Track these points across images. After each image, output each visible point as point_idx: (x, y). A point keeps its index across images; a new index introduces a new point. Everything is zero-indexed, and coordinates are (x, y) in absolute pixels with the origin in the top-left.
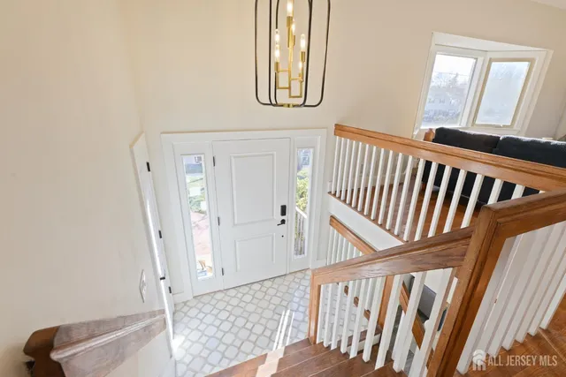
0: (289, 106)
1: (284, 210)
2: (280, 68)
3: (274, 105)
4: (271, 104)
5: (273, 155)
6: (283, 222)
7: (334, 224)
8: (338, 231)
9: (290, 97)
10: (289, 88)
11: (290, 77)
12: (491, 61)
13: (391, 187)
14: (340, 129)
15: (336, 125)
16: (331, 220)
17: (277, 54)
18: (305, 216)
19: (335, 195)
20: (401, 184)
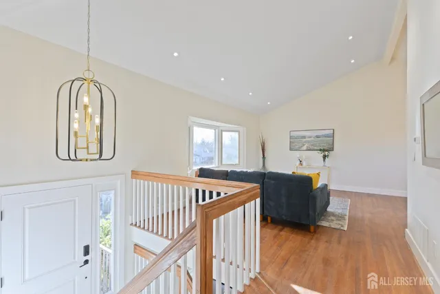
0: (87, 160)
1: (87, 251)
2: (79, 134)
3: (73, 160)
4: (70, 159)
5: (75, 201)
6: (86, 262)
7: (138, 251)
8: (142, 256)
9: (88, 153)
10: (88, 148)
11: (87, 141)
12: (222, 131)
13: (179, 210)
14: (135, 174)
15: (132, 171)
16: (135, 248)
17: (75, 126)
18: (110, 251)
19: (136, 225)
20: (184, 208)
